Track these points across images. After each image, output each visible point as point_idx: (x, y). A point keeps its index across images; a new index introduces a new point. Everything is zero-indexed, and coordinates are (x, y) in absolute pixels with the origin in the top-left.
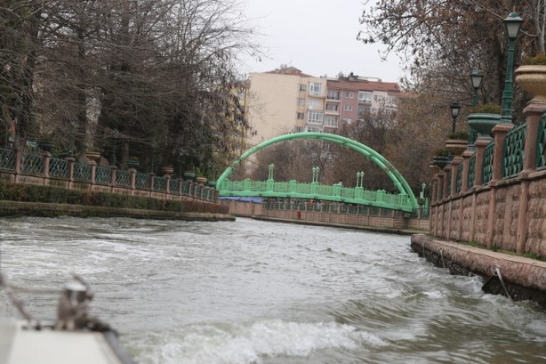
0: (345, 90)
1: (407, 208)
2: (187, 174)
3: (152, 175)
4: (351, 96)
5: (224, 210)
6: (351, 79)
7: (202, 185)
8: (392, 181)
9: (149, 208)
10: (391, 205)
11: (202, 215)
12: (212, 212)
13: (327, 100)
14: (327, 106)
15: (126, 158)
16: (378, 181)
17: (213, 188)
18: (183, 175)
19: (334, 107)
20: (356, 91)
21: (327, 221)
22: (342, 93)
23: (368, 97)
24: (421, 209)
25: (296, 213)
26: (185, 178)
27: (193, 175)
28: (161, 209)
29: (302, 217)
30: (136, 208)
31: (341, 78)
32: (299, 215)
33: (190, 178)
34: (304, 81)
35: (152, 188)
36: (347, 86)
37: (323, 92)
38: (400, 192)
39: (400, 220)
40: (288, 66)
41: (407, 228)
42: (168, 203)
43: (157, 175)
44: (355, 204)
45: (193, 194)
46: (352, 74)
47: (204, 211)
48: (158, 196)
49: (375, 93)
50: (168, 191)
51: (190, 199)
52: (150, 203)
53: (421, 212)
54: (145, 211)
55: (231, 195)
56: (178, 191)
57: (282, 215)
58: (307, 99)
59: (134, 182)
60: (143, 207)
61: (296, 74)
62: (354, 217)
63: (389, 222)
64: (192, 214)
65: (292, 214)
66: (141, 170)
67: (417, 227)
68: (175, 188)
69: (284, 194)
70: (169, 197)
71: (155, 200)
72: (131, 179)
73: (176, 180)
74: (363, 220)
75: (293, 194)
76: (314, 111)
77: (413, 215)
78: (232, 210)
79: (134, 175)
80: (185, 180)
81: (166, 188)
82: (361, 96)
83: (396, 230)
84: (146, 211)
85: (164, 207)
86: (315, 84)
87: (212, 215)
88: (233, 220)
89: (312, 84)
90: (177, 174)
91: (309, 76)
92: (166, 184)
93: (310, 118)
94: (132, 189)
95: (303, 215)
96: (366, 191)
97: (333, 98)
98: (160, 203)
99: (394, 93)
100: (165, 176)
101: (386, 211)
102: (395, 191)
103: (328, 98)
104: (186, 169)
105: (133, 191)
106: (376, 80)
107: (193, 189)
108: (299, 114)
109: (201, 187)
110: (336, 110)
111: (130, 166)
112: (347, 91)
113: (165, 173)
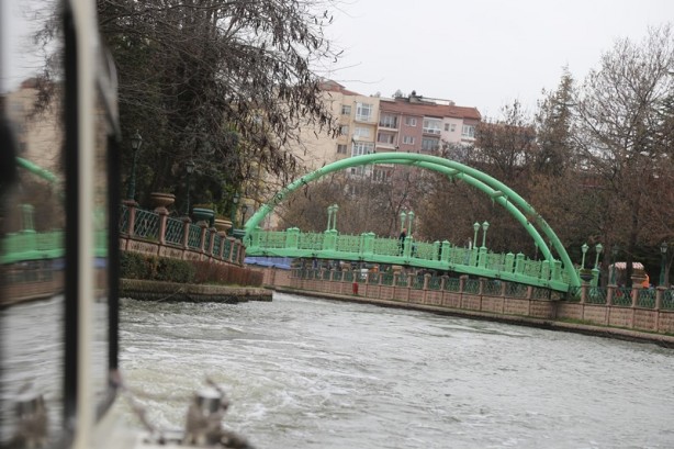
0: (405, 115)
1: (559, 284)
2: (198, 209)
3: (130, 206)
4: (413, 123)
5: (255, 280)
6: (413, 100)
7: (224, 233)
8: (531, 240)
10: (533, 280)
11: (228, 289)
12: (241, 284)
13: (379, 128)
14: (380, 137)
16: (508, 238)
17: (238, 241)
18: (191, 212)
19: (389, 139)
20: (419, 117)
21: (404, 300)
22: (400, 120)
23: (436, 126)
24: (587, 289)
25: (350, 287)
26: (195, 218)
27: (210, 212)
28: (147, 277)
29: (359, 292)
31: (399, 98)
32: (356, 289)
33: (202, 217)
34: (348, 100)
35: (131, 232)
36: (407, 109)
37: (374, 117)
38: (543, 259)
39: (543, 307)
40: (327, 79)
41: (557, 318)
42: (163, 265)
43: (143, 207)
45: (207, 248)
46: (414, 93)
47: (229, 281)
48: (144, 250)
49: (447, 120)
50: (163, 240)
51: (203, 258)
53: (587, 292)
55: (265, 255)
56: (182, 241)
57: (327, 288)
58: (352, 126)
61: (336, 91)
62: (453, 296)
63: (521, 307)
64: (210, 288)
65: (343, 287)
67: (580, 317)
68: (176, 234)
69: (353, 256)
70: (164, 253)
71: (138, 258)
73: (180, 220)
75: (369, 255)
76: (361, 142)
77: (568, 296)
78: (266, 281)
80: (195, 221)
81: (159, 234)
82: (427, 123)
83: (542, 321)
85: (155, 273)
86: (364, 105)
87: (243, 290)
88: (269, 298)
89: (359, 105)
90: (178, 208)
91: (356, 94)
92: (159, 226)
93: (355, 150)
95: (362, 288)
96: (492, 254)
97: (388, 126)
98: (146, 264)
99: (469, 121)
100: (157, 210)
101: (514, 287)
102: (537, 255)
103: (380, 125)
104: (195, 202)
106: (448, 103)
107: (209, 241)
108: (339, 146)
109: (223, 237)
110: (392, 142)
112: (407, 116)
113: (160, 204)
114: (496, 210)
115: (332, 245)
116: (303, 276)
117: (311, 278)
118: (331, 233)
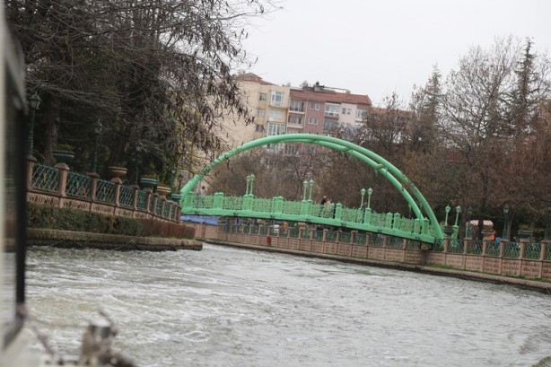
0: (310, 101)
1: (427, 237)
2: (145, 179)
3: (93, 177)
4: (317, 108)
5: (189, 233)
6: (316, 89)
7: (164, 197)
8: (406, 202)
9: (87, 229)
10: (407, 234)
11: (168, 240)
12: (178, 237)
13: (290, 111)
14: (290, 118)
15: (53, 147)
16: (389, 201)
17: (176, 203)
18: (139, 180)
19: (298, 120)
20: (322, 102)
21: (307, 249)
22: (307, 105)
23: (334, 110)
24: (449, 241)
25: (265, 239)
26: (142, 186)
27: (154, 181)
28: (106, 232)
29: (272, 243)
30: (66, 229)
31: (306, 87)
32: (269, 241)
33: (148, 185)
34: (265, 89)
35: (94, 197)
36: (312, 96)
37: (285, 102)
38: (415, 218)
39: (415, 255)
40: (247, 72)
41: (425, 264)
42: (118, 222)
43: (102, 177)
44: (361, 231)
45: (152, 209)
46: (317, 84)
47: (168, 235)
48: (103, 211)
49: (344, 105)
50: (118, 203)
51: (148, 217)
52: (90, 222)
53: (449, 243)
54: (81, 234)
55: (197, 214)
56: (132, 204)
57: (246, 240)
58: (268, 110)
59: (64, 185)
60: (78, 227)
61: (255, 81)
62: (345, 246)
63: (398, 255)
64: (154, 240)
65: (259, 240)
66: (76, 167)
67: (443, 263)
68: (128, 199)
69: (267, 215)
70: (119, 213)
71: (99, 217)
72: (59, 180)
73: (131, 188)
74: (360, 251)
75: (278, 214)
76: (275, 123)
77: (434, 247)
78: (198, 234)
79: (65, 174)
80: (142, 188)
81: (114, 199)
82: (328, 108)
83: (413, 267)
84: (84, 233)
85: (112, 228)
86: (277, 93)
87: (180, 241)
88: (199, 248)
89: (274, 93)
90: (129, 179)
91: (271, 84)
92: (114, 192)
93: (270, 130)
94: (60, 197)
95: (274, 241)
96: (375, 214)
97: (296, 110)
98: (105, 222)
99: (364, 107)
100: (113, 180)
101: (393, 240)
102: (411, 215)
103: (291, 109)
104: (143, 173)
105: (62, 200)
106: (345, 92)
107: (153, 203)
108: (258, 126)
109: (163, 200)
110: (300, 123)
111: (59, 160)
112: (312, 102)
113: (115, 175)
114: (379, 179)
115: (249, 206)
116: (228, 231)
117: (234, 232)
118: (249, 197)
